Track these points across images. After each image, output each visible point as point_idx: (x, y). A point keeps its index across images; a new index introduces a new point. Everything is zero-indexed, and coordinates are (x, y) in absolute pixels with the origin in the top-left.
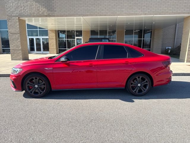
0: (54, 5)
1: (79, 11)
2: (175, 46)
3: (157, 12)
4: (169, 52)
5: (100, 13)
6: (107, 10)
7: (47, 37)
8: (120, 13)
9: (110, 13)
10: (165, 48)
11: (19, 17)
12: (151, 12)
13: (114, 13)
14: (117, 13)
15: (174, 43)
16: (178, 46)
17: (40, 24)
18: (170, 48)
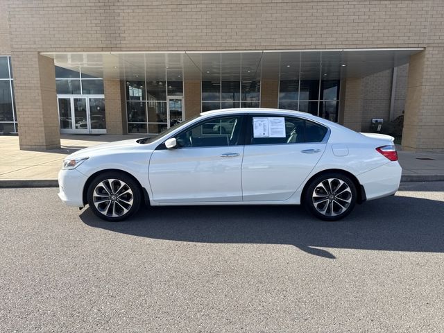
0: (120, 25)
1: (177, 38)
2: (391, 117)
3: (350, 43)
4: (379, 129)
5: (225, 45)
6: (240, 37)
7: (102, 96)
8: (268, 44)
9: (246, 44)
10: (369, 120)
11: (39, 52)
12: (337, 43)
13: (256, 44)
14: (263, 44)
15: (389, 111)
16: (398, 116)
17: (85, 66)
18: (380, 120)
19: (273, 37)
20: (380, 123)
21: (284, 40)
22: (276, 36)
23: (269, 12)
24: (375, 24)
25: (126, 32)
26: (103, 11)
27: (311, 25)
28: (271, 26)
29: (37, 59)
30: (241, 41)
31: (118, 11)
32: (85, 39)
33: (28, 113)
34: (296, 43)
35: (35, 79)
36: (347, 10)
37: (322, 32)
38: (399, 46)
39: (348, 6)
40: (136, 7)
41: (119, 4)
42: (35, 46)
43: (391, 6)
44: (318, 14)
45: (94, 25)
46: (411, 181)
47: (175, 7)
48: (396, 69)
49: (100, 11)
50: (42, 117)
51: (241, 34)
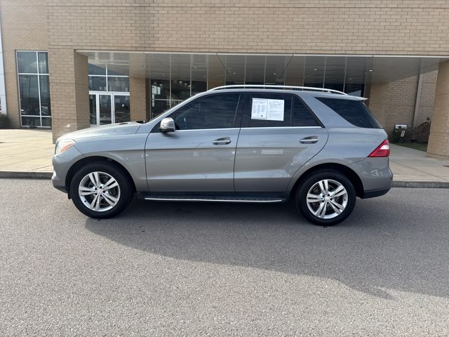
0: (155, 25)
1: (210, 40)
2: (415, 123)
3: (381, 49)
4: (402, 135)
5: (256, 47)
6: (271, 40)
7: (127, 94)
8: (299, 48)
9: (277, 48)
10: (393, 126)
11: (75, 50)
12: (367, 48)
13: (287, 48)
14: (293, 48)
15: (413, 117)
16: (422, 123)
17: (112, 63)
18: (404, 126)
19: (304, 41)
20: (403, 129)
21: (314, 44)
22: (307, 41)
23: (301, 16)
24: (406, 31)
25: (160, 32)
26: (138, 12)
27: (343, 31)
28: (302, 30)
29: (73, 57)
30: (272, 44)
31: (154, 12)
32: (119, 38)
33: (62, 109)
34: (327, 48)
35: (70, 75)
36: (378, 17)
37: (353, 38)
38: (430, 53)
39: (380, 13)
40: (171, 9)
41: (154, 5)
42: (71, 44)
43: (422, 13)
44: (349, 20)
45: (129, 25)
46: (440, 187)
47: (208, 9)
48: (421, 76)
49: (135, 12)
50: (75, 112)
51: (272, 37)
